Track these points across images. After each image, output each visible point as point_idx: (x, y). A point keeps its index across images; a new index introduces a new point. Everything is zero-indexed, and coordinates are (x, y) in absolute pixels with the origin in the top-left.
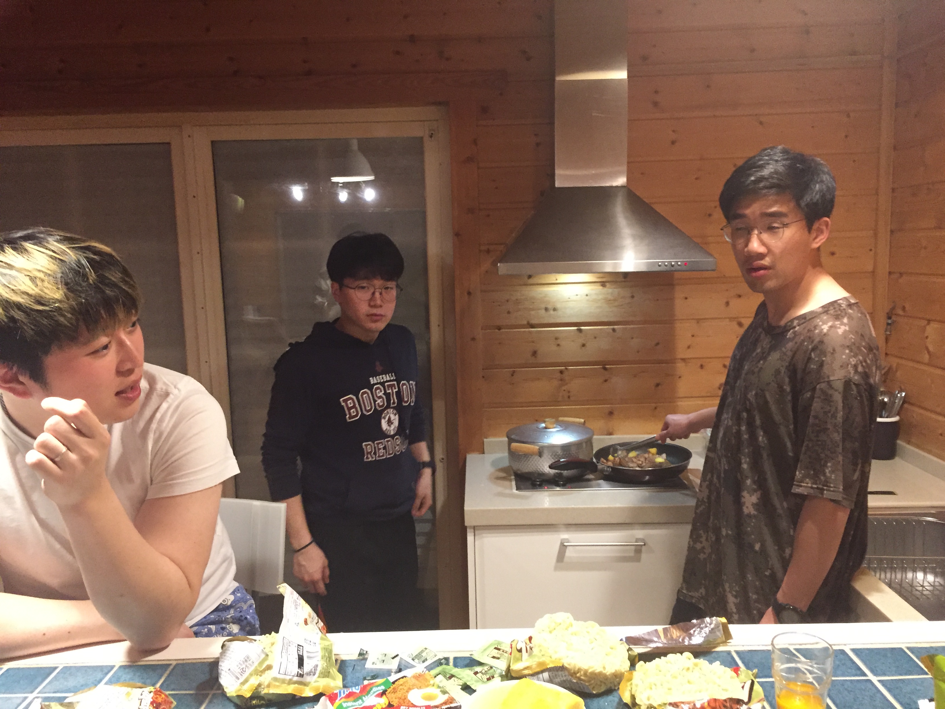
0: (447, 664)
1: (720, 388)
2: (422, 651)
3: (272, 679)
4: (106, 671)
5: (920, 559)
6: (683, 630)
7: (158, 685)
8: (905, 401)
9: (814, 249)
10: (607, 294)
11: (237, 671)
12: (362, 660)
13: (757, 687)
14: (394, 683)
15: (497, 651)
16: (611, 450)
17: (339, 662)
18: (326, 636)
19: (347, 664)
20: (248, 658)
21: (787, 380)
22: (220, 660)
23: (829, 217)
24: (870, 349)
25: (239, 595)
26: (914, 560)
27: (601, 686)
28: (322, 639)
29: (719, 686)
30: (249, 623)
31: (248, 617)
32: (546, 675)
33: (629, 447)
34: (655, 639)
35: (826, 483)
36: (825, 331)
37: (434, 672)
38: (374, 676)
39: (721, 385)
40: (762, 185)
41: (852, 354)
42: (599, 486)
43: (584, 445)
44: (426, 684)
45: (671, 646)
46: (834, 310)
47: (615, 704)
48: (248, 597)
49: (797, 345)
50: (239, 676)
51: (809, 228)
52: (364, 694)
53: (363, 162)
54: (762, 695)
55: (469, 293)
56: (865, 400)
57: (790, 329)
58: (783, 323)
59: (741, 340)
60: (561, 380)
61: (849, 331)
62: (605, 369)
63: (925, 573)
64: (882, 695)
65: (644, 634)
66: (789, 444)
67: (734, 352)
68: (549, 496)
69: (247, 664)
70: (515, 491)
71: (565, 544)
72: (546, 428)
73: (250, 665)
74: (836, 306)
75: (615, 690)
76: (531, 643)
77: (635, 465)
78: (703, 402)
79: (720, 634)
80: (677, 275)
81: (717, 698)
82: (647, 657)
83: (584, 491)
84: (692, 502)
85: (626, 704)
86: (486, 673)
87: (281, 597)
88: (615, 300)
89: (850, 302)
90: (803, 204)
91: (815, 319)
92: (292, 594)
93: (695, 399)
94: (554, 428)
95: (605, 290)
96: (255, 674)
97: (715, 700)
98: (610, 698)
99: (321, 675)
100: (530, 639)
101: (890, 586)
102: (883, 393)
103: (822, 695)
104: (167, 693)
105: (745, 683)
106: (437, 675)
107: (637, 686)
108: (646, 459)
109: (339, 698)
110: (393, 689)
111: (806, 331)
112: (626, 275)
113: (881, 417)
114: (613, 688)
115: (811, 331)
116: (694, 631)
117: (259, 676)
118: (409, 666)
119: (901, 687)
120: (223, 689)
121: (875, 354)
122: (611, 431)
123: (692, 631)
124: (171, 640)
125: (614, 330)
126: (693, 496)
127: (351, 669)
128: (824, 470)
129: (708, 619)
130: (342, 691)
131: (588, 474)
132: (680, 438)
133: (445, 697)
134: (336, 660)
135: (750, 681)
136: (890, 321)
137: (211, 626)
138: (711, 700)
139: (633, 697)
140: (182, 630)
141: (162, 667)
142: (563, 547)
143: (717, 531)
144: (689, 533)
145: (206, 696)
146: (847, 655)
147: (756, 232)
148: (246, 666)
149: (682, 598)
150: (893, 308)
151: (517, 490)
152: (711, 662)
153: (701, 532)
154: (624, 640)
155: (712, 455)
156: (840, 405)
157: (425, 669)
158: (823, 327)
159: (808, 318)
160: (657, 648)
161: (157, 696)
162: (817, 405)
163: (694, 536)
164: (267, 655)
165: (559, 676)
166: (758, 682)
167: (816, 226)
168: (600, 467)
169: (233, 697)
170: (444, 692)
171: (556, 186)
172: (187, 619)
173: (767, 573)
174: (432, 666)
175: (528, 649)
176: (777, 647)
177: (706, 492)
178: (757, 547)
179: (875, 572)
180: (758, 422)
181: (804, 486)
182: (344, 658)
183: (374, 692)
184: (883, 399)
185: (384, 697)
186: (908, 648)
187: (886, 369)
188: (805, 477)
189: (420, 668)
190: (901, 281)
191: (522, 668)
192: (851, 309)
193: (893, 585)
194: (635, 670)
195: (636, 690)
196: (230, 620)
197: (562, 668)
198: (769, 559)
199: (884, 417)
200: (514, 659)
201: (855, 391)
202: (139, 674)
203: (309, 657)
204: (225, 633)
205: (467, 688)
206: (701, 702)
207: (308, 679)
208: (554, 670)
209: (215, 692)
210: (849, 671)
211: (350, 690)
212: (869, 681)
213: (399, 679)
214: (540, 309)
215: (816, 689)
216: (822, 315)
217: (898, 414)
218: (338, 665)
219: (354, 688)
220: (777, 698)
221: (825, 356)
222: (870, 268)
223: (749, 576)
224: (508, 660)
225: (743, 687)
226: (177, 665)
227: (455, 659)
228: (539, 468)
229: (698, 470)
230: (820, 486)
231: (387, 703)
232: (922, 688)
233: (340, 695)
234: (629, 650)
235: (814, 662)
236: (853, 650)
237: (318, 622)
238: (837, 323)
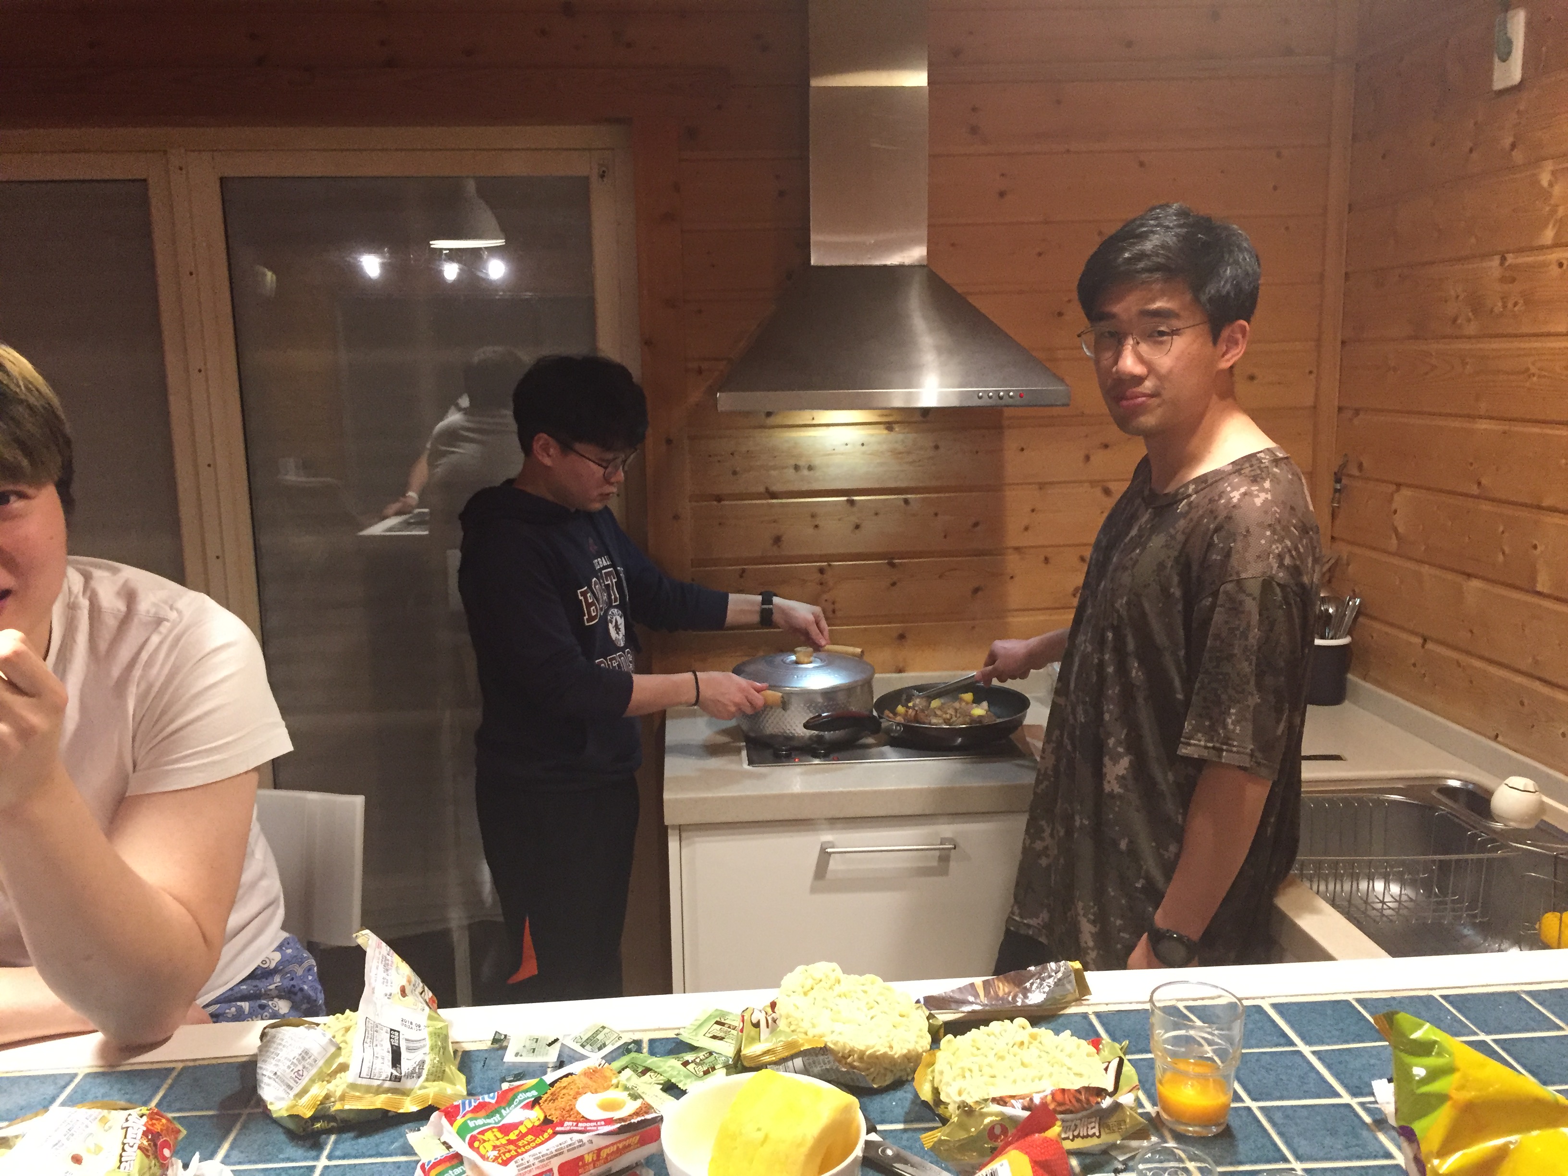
0: (639, 1050)
1: (1074, 595)
2: (597, 1032)
3: (348, 1087)
4: (63, 1083)
5: (1379, 861)
6: (1015, 984)
7: (153, 1104)
8: (1360, 612)
9: (1223, 371)
10: (896, 442)
11: (289, 1074)
12: (498, 1049)
13: (1128, 1068)
14: (552, 1085)
15: (719, 1027)
16: (904, 697)
17: (460, 1054)
18: (436, 1012)
19: (474, 1058)
20: (307, 1053)
21: (1176, 579)
22: (259, 1058)
23: (1248, 321)
24: (1304, 530)
25: (289, 951)
26: (1370, 861)
27: (885, 1075)
28: (430, 1018)
29: (1069, 1069)
30: (308, 999)
31: (306, 987)
32: (798, 1062)
33: (930, 691)
34: (971, 999)
35: (1227, 741)
36: (1235, 500)
37: (617, 1064)
38: (519, 1074)
39: (1076, 590)
40: (1141, 265)
41: (1276, 537)
42: (882, 756)
43: (859, 689)
44: (605, 1085)
45: (995, 1008)
46: (1250, 469)
47: (907, 1104)
48: (305, 955)
49: (1192, 524)
50: (292, 1083)
51: (1215, 338)
52: (503, 1105)
53: (488, 218)
54: (1136, 1082)
55: (669, 442)
56: (1295, 610)
57: (1184, 499)
58: (1170, 489)
59: (1110, 518)
60: (821, 584)
61: (1271, 501)
62: (892, 565)
63: (1387, 882)
64: (1318, 1073)
65: (953, 991)
66: (1177, 683)
67: (1098, 535)
68: (802, 774)
69: (305, 1063)
70: (746, 766)
71: (829, 850)
72: (797, 663)
73: (311, 1065)
74: (1254, 462)
75: (907, 1081)
76: (774, 1012)
77: (941, 721)
78: (1048, 618)
79: (1071, 987)
80: (1007, 412)
81: (1066, 1087)
82: (958, 1028)
83: (858, 765)
84: (1029, 778)
85: (925, 1103)
86: (702, 1062)
87: (359, 954)
88: (909, 453)
89: (1276, 455)
90: (1204, 298)
91: (1221, 483)
92: (379, 946)
93: (1038, 612)
94: (811, 662)
95: (892, 436)
96: (319, 1080)
97: (1063, 1091)
98: (899, 1094)
99: (432, 1078)
100: (773, 1005)
101: (1333, 903)
102: (1324, 600)
103: (1226, 1077)
104: (170, 1115)
105: (1109, 1062)
106: (623, 1069)
107: (941, 1073)
108: (956, 710)
109: (461, 1114)
110: (552, 1094)
111: (1207, 500)
112: (926, 412)
113: (1323, 637)
114: (904, 1079)
115: (1215, 500)
116: (1032, 984)
117: (325, 1083)
118: (577, 1056)
119: (1347, 1062)
120: (266, 1106)
121: (1311, 539)
122: (901, 665)
123: (1028, 985)
124: (175, 1027)
125: (906, 501)
126: (1033, 768)
127: (479, 1065)
128: (1225, 720)
129: (1053, 965)
130: (467, 1102)
131: (867, 736)
132: (1014, 677)
133: (638, 1103)
134: (455, 1052)
135: (1118, 1059)
136: (1338, 486)
137: (242, 1004)
138: (1056, 1090)
139: (936, 1092)
140: (191, 1012)
141: (159, 1074)
142: (824, 856)
143: (1068, 819)
144: (1024, 827)
145: (235, 1118)
146: (1265, 1013)
147: (1130, 341)
148: (304, 1067)
149: (1012, 928)
150: (1344, 466)
151: (749, 765)
152: (1057, 1032)
153: (1043, 823)
154: (922, 1001)
155: (1062, 701)
156: (1255, 618)
157: (604, 1061)
158: (1232, 495)
159: (1210, 482)
160: (973, 1012)
161: (154, 1121)
162: (1218, 617)
163: (1033, 831)
164: (339, 1048)
165: (819, 1064)
166: (1129, 1060)
167: (1225, 333)
168: (885, 724)
169: (282, 1117)
170: (635, 1097)
171: (812, 263)
172: (203, 990)
173: (1139, 885)
174: (614, 1055)
175: (770, 1021)
176: (1158, 1004)
177: (1051, 761)
178: (1123, 845)
179: (1311, 881)
180: (1131, 646)
181: (1195, 745)
182: (468, 1047)
183: (521, 1102)
184: (1327, 610)
185: (537, 1108)
186: (1359, 1001)
187: (1332, 561)
188: (1196, 730)
189: (594, 1059)
190: (1356, 422)
191: (759, 1053)
192: (1276, 466)
193: (1338, 902)
194: (938, 1048)
195: (941, 1081)
196: (276, 992)
197: (824, 1050)
198: (1142, 863)
199: (1328, 639)
200: (746, 1039)
201: (1279, 596)
202: (119, 1086)
203: (408, 1049)
204: (266, 1014)
205: (672, 1089)
206: (1042, 1095)
207: (408, 1084)
208: (810, 1054)
209: (252, 1111)
210: (1269, 1038)
211: (481, 1100)
212: (1299, 1053)
213: (561, 1078)
214: (786, 467)
215: (1218, 1068)
216: (1233, 476)
217: (1350, 633)
218: (459, 1059)
219: (486, 1096)
220: (1158, 1085)
221: (1234, 541)
222: (1309, 401)
223: (1110, 890)
224: (737, 1041)
225: (1106, 1069)
226: (183, 1069)
227: (652, 1042)
228: (789, 727)
229: (1039, 726)
230: (1218, 745)
231: (542, 1118)
232: (1378, 1062)
233: (464, 1108)
234: (930, 1017)
235: (1215, 1026)
236: (1275, 1006)
237: (423, 991)
238: (1253, 488)
